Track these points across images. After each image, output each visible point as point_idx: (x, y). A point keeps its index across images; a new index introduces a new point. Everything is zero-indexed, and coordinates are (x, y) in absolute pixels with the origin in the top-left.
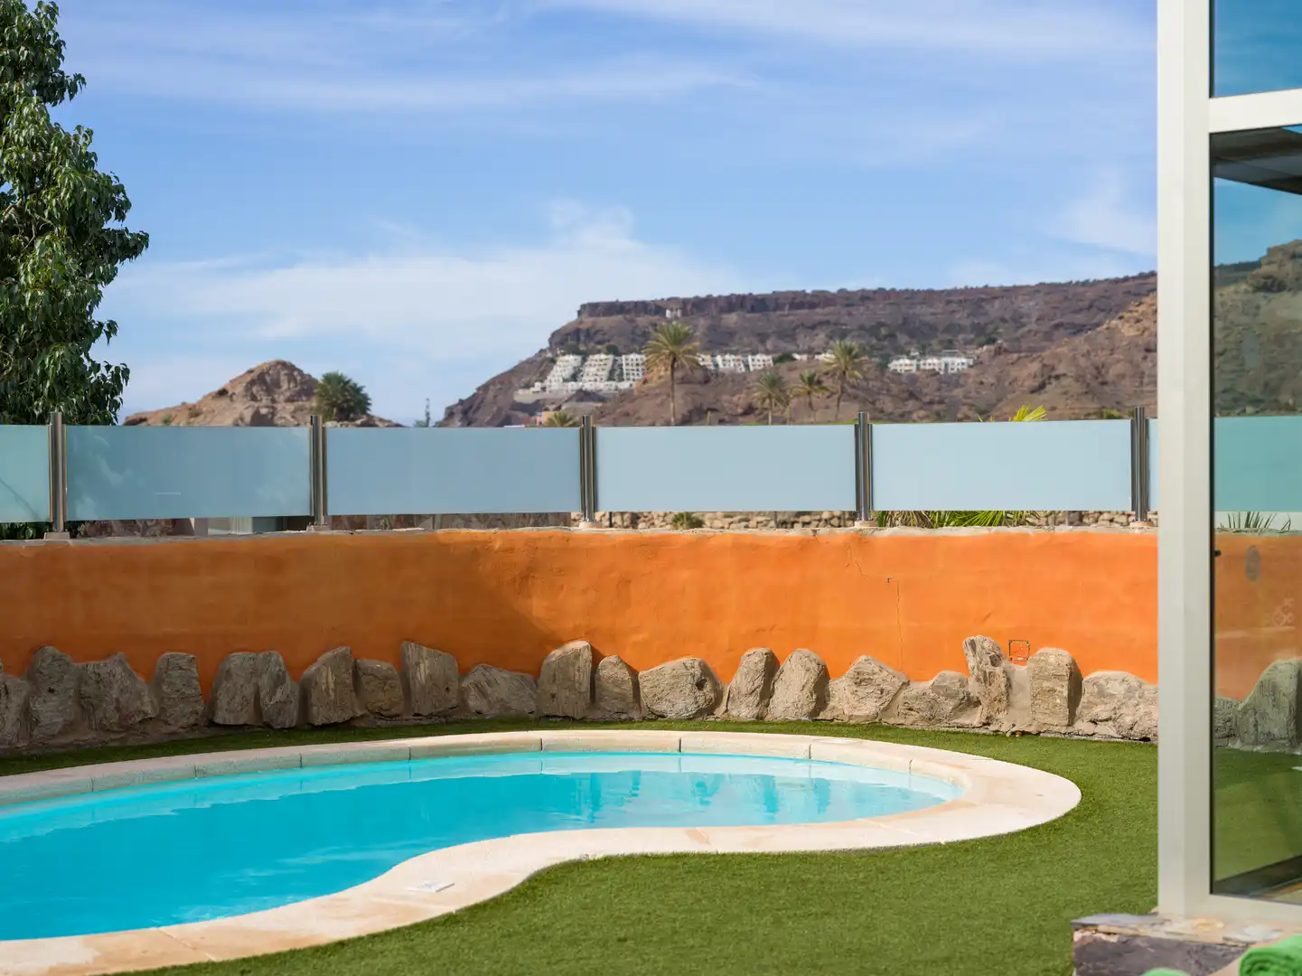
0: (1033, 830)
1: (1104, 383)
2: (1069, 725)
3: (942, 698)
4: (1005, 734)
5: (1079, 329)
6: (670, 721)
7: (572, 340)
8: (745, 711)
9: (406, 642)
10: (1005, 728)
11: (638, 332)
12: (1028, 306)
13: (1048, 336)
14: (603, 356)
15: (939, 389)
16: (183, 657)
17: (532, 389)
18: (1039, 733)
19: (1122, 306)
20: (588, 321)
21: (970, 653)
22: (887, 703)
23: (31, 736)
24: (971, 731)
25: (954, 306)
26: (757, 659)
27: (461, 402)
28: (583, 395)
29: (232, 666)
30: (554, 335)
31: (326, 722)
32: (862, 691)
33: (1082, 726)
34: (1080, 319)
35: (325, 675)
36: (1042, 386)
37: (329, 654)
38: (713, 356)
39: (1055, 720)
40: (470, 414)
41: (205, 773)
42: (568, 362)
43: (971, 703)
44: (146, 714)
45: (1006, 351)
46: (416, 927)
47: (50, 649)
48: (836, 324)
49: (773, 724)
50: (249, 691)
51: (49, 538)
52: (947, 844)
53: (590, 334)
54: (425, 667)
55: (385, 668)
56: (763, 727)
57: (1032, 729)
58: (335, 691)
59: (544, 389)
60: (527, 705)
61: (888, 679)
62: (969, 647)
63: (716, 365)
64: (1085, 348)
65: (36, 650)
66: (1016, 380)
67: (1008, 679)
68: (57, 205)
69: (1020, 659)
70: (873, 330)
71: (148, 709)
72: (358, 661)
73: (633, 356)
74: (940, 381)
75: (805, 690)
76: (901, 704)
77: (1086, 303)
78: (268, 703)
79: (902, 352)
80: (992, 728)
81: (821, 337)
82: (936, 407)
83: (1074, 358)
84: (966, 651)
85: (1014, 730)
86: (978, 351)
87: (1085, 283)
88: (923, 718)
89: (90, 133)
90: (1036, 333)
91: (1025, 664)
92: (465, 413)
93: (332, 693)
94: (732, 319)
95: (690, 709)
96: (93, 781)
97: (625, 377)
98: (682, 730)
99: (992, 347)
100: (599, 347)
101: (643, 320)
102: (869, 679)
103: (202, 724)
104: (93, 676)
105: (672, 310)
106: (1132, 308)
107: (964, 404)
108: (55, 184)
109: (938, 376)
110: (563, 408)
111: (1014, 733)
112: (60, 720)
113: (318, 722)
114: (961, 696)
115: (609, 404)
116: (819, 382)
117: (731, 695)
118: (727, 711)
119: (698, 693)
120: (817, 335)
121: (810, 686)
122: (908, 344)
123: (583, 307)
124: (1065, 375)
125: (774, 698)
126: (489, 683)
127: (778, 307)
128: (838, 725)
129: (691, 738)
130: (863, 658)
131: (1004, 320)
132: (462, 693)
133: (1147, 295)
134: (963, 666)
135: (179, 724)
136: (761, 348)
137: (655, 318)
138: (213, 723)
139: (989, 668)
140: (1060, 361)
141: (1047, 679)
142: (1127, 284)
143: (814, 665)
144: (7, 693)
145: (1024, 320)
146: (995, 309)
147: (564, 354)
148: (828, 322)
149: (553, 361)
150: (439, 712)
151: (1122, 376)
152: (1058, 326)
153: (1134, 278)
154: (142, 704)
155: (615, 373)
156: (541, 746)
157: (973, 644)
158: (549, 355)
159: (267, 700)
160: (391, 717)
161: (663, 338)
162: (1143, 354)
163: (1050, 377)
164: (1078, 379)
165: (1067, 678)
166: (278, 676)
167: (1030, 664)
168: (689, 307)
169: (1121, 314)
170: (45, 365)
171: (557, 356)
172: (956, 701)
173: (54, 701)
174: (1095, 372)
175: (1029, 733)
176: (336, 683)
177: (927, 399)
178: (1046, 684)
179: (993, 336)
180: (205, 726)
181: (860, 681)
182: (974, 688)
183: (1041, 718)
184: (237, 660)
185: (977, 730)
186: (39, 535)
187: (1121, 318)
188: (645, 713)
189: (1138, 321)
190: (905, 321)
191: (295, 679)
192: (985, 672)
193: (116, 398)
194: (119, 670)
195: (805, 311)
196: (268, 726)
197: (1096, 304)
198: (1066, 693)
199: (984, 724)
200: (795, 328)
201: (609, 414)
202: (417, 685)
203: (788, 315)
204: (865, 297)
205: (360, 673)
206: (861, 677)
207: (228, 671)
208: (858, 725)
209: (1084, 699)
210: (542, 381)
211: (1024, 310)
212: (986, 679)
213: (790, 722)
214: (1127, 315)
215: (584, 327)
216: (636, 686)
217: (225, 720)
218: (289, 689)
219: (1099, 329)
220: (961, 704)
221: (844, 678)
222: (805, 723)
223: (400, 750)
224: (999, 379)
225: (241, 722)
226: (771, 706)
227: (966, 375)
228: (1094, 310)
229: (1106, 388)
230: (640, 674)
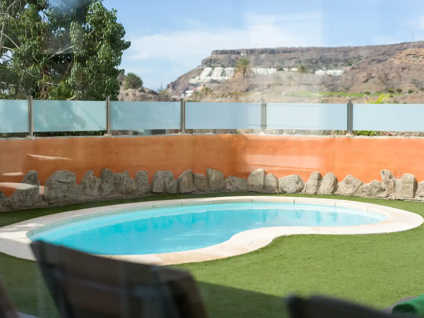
0: (413, 230)
1: (388, 80)
2: (413, 197)
3: (373, 188)
4: (393, 200)
5: (380, 61)
6: (288, 194)
7: (209, 62)
8: (311, 191)
9: (208, 168)
10: (393, 198)
11: (231, 60)
12: (363, 53)
13: (369, 63)
14: (219, 68)
15: (332, 81)
16: (143, 172)
17: (195, 79)
18: (403, 200)
19: (394, 54)
20: (215, 56)
21: (383, 175)
22: (356, 190)
23: (102, 195)
24: (382, 198)
25: (338, 53)
26: (315, 175)
27: (172, 83)
28: (213, 81)
29: (158, 175)
30: (203, 61)
31: (185, 192)
32: (348, 186)
33: (417, 198)
34: (380, 58)
35: (185, 178)
36: (367, 80)
37: (185, 172)
38: (257, 69)
39: (408, 195)
40: (175, 87)
41: (155, 207)
42: (208, 70)
43: (383, 190)
44: (133, 189)
45: (355, 68)
46: (248, 254)
47: (107, 169)
48: (298, 58)
49: (320, 195)
50: (162, 182)
51: (106, 135)
52: (389, 233)
53: (215, 61)
54: (214, 175)
55: (202, 176)
56: (317, 196)
57: (402, 198)
58: (187, 183)
59: (199, 79)
60: (244, 188)
61: (356, 182)
62: (382, 173)
63: (257, 72)
64: (382, 68)
65: (103, 169)
66: (358, 78)
67: (394, 183)
68: (107, 33)
69: (398, 177)
70: (310, 61)
71: (134, 187)
72: (194, 174)
73: (230, 69)
74: (333, 78)
75: (331, 185)
76: (360, 190)
77: (382, 53)
78: (168, 186)
79: (320, 68)
80: (389, 198)
81: (293, 62)
82: (331, 87)
83: (378, 71)
84: (381, 174)
85: (396, 198)
86: (346, 68)
87: (382, 46)
88: (367, 194)
89: (116, 11)
90: (365, 62)
91: (400, 179)
92: (173, 86)
93: (186, 184)
94: (263, 56)
95: (294, 190)
96: (125, 209)
97: (227, 75)
98: (293, 196)
99: (351, 67)
100: (218, 65)
101: (233, 56)
102: (351, 182)
103: (149, 192)
104: (119, 177)
105: (243, 53)
106: (398, 55)
107: (341, 86)
108: (105, 26)
109: (332, 77)
110: (206, 85)
111: (396, 200)
112: (109, 190)
113: (182, 192)
114: (379, 188)
115: (221, 85)
116: (293, 78)
117: (307, 186)
118: (305, 191)
119: (297, 185)
120: (291, 62)
121: (332, 184)
122: (322, 65)
123: (213, 51)
124: (375, 77)
125: (320, 187)
126: (233, 181)
127: (279, 52)
128: (341, 196)
129: (298, 199)
130: (348, 176)
131: (354, 58)
132: (225, 183)
133: (403, 50)
134: (380, 178)
135: (142, 192)
136: (272, 66)
137: (237, 56)
138: (152, 192)
139: (388, 180)
140: (373, 72)
141: (407, 183)
142: (396, 46)
143: (333, 178)
144: (95, 182)
145: (361, 58)
146: (351, 54)
147: (206, 67)
148: (295, 58)
149: (203, 69)
150: (218, 190)
151: (394, 77)
152: (373, 60)
153: (399, 44)
154: (132, 186)
155: (223, 74)
156: (252, 201)
157: (383, 172)
158: (201, 67)
159: (167, 185)
160: (203, 191)
161: (240, 62)
162: (401, 70)
163: (370, 77)
164: (379, 78)
165: (413, 183)
166: (171, 178)
167: (401, 179)
168: (249, 52)
169: (394, 56)
170: (105, 83)
171: (204, 68)
172: (378, 190)
173: (108, 185)
174: (385, 76)
175: (400, 200)
176: (187, 180)
177: (328, 84)
178: (407, 185)
179: (351, 63)
180: (150, 193)
181: (348, 182)
182: (383, 186)
183: (405, 195)
184: (159, 173)
185: (384, 198)
186: (103, 135)
187: (394, 58)
188: (280, 191)
189: (400, 59)
190: (321, 58)
191: (175, 179)
192: (387, 181)
193: (118, 91)
194: (126, 175)
195: (288, 54)
196: (168, 193)
197: (386, 53)
198: (413, 188)
199: (386, 197)
200: (284, 60)
201: (221, 87)
202: (211, 181)
203: (282, 55)
204: (308, 50)
205: (195, 178)
206: (348, 181)
207: (157, 177)
208: (347, 196)
209: (418, 190)
210: (199, 76)
211: (361, 55)
212: (387, 183)
213: (326, 195)
214: (396, 57)
215: (213, 58)
216: (278, 183)
217: (156, 191)
218: (174, 183)
219: (387, 61)
220: (379, 190)
221: (342, 182)
222: (330, 195)
223: (211, 201)
224: (352, 77)
225: (160, 192)
226: (319, 189)
227: (342, 76)
228: (385, 55)
229: (389, 81)
230: (279, 179)
